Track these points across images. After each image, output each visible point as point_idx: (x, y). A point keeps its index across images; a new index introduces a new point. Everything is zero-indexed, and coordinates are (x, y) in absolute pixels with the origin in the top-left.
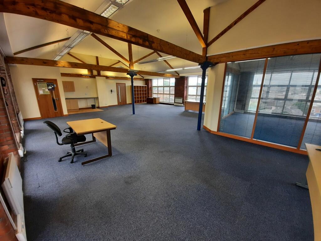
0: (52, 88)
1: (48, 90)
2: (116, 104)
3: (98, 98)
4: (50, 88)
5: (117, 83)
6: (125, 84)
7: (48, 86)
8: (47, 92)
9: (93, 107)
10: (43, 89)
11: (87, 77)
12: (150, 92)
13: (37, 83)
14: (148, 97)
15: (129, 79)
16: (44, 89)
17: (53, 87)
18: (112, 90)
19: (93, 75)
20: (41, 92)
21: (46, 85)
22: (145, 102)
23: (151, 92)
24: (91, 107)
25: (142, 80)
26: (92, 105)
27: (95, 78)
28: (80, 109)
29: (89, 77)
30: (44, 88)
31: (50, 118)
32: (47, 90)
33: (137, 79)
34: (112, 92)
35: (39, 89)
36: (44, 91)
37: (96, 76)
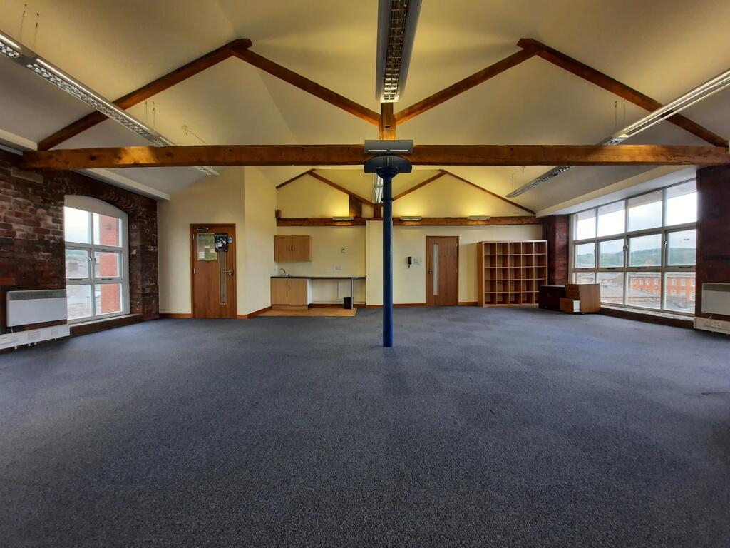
0: (224, 245)
1: (216, 251)
2: (423, 300)
3: (364, 279)
4: (220, 245)
5: (428, 238)
6: (457, 238)
7: (216, 241)
8: (213, 254)
9: (347, 303)
10: (206, 247)
11: (344, 224)
12: (559, 263)
13: (198, 234)
14: (551, 281)
15: (471, 223)
16: (208, 247)
17: (225, 242)
18: (410, 258)
19: (361, 217)
20: (201, 255)
21: (213, 238)
22: (536, 302)
23: (567, 265)
24: (343, 303)
25: (525, 221)
26: (345, 298)
27: (365, 224)
28: (311, 306)
29: (349, 224)
30: (207, 245)
31: (210, 319)
32: (213, 251)
33: (503, 222)
34: (410, 263)
35: (198, 248)
36: (207, 251)
37: (369, 219)
